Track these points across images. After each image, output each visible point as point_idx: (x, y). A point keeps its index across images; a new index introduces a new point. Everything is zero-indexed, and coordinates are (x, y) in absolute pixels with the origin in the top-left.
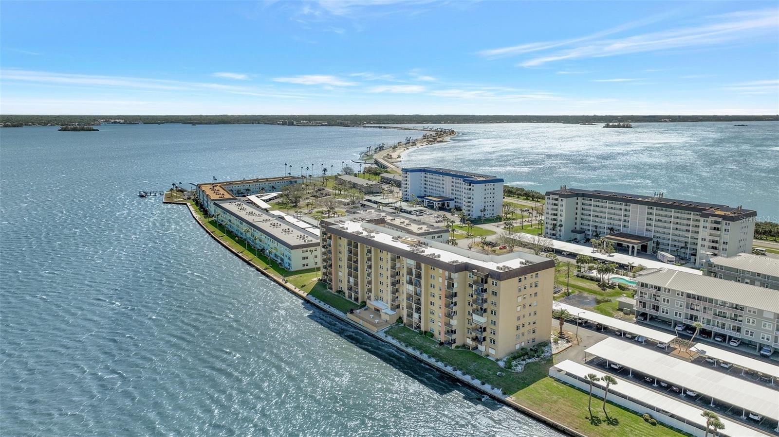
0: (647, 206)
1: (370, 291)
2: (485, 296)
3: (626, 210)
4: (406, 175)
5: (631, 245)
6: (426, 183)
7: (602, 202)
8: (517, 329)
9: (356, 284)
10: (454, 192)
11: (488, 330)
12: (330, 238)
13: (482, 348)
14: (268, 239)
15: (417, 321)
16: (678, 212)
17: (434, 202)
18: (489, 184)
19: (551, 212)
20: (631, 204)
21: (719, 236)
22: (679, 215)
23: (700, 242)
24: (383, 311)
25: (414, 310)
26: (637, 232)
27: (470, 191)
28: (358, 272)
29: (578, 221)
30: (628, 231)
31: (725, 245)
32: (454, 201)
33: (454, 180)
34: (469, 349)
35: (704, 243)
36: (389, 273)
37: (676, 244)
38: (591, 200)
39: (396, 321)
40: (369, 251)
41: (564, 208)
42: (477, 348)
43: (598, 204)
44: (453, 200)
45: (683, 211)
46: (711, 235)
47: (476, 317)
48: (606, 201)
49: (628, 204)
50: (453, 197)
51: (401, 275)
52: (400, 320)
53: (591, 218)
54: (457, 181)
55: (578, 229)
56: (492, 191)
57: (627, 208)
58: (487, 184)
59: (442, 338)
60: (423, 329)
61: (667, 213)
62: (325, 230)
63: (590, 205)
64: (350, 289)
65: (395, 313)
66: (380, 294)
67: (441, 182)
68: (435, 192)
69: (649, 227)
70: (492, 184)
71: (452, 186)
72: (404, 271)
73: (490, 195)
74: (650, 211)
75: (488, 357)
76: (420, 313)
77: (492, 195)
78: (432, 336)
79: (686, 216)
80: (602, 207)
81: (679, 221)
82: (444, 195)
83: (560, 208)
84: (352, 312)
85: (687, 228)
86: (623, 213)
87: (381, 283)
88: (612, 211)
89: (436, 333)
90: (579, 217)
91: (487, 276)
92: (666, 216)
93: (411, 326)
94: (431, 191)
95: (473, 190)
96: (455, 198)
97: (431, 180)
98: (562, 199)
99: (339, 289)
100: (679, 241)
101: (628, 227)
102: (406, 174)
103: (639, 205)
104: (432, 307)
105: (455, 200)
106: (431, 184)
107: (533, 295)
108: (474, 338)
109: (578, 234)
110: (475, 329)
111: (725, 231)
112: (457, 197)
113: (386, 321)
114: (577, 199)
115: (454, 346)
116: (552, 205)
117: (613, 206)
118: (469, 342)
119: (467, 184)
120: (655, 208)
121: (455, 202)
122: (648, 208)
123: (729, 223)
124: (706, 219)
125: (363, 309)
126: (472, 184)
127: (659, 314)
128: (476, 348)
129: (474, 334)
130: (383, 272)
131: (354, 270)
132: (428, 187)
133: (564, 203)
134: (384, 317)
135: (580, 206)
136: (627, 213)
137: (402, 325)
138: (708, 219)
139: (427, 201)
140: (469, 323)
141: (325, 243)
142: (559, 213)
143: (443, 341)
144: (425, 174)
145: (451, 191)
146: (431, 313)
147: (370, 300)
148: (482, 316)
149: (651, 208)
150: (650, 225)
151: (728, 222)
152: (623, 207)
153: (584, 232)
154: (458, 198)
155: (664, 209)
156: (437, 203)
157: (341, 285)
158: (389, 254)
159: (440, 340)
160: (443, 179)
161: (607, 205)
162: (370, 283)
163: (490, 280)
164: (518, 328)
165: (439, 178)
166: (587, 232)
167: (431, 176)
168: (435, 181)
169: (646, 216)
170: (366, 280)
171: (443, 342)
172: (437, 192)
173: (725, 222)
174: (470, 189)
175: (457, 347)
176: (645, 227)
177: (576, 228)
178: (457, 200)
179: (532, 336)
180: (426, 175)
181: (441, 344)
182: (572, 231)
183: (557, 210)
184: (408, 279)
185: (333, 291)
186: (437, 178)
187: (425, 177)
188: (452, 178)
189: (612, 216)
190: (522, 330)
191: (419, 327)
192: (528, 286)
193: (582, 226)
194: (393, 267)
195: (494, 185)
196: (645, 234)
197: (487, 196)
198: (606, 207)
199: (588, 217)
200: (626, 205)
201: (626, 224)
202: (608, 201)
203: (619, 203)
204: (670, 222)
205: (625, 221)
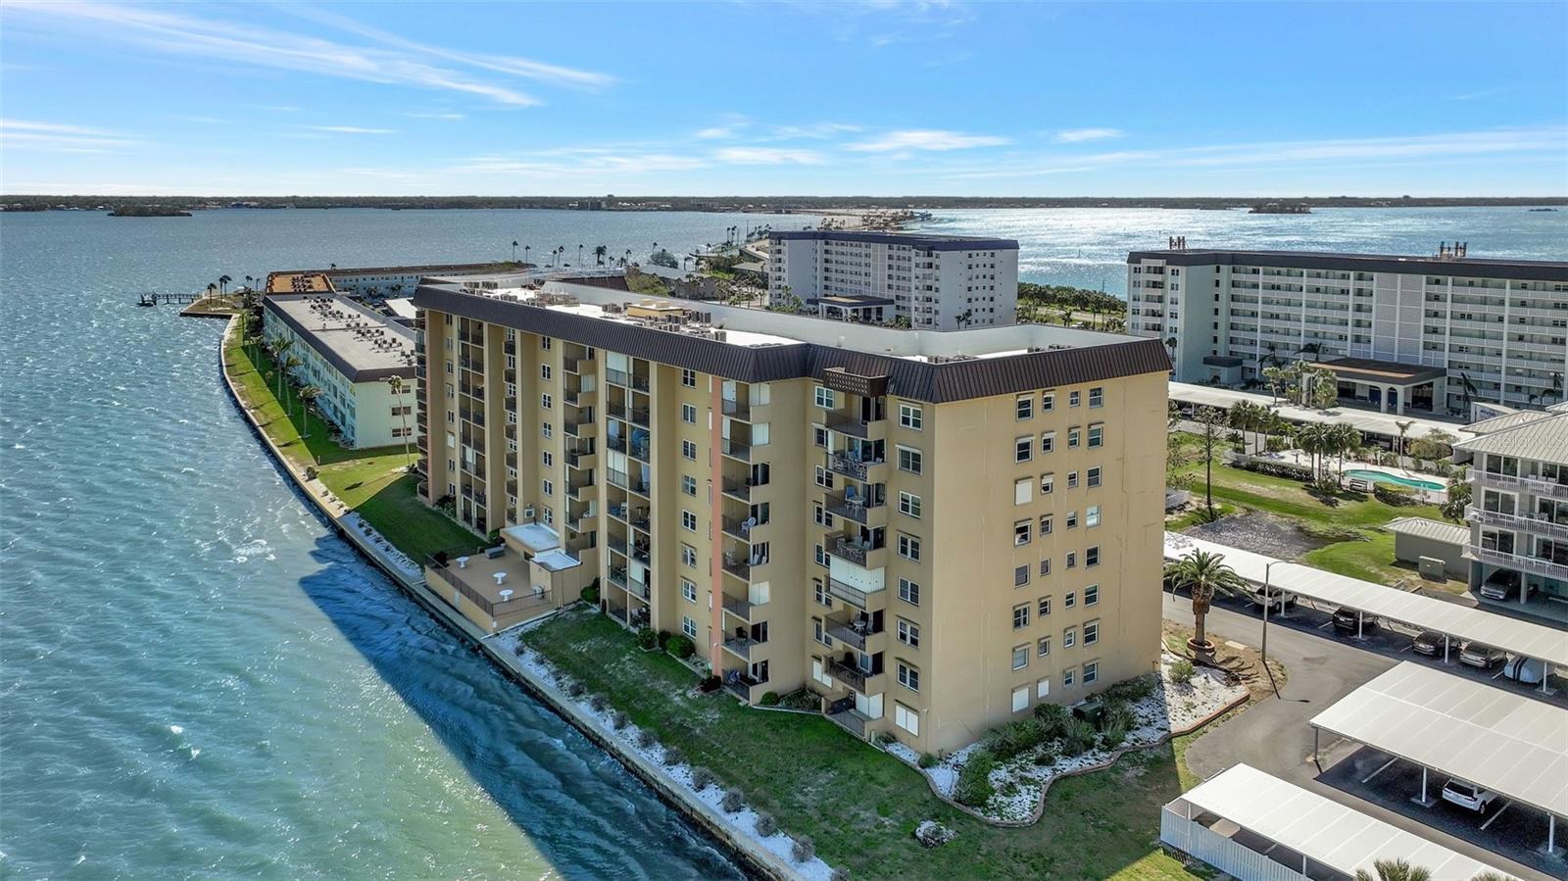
0: (1424, 277)
1: (513, 488)
2: (873, 473)
3: (1360, 293)
4: (778, 247)
5: (1384, 388)
6: (828, 266)
7: (1288, 274)
8: (1017, 625)
9: (480, 468)
10: (894, 282)
11: (891, 624)
13: (870, 703)
14: (325, 364)
15: (639, 594)
16: (1524, 287)
17: (843, 308)
18: (981, 252)
19: (1143, 306)
20: (1375, 275)
22: (1529, 295)
24: (538, 557)
25: (630, 550)
26: (1396, 353)
27: (928, 271)
28: (483, 425)
29: (1222, 333)
30: (1371, 352)
32: (894, 306)
33: (894, 253)
34: (817, 706)
36: (562, 419)
37: (1523, 381)
38: (1255, 272)
39: (579, 596)
40: (511, 347)
41: (1180, 295)
42: (853, 705)
43: (1276, 280)
44: (891, 302)
45: (1541, 283)
47: (841, 570)
48: (1298, 270)
49: (1366, 274)
50: (891, 294)
51: (594, 418)
52: (590, 589)
53: (1259, 322)
55: (1221, 354)
56: (988, 271)
57: (1364, 285)
58: (974, 252)
59: (715, 657)
60: (656, 624)
61: (1488, 293)
63: (1256, 286)
64: (467, 489)
65: (575, 563)
66: (547, 501)
67: (863, 260)
68: (849, 286)
69: (1434, 339)
70: (989, 252)
71: (890, 267)
72: (602, 404)
73: (981, 282)
74: (1436, 289)
75: (892, 748)
76: (647, 561)
77: (988, 282)
78: (689, 649)
80: (1289, 288)
81: (1527, 313)
82: (869, 292)
83: (1169, 295)
84: (441, 561)
86: (1351, 300)
87: (547, 459)
88: (1320, 298)
89: (700, 642)
90: (1223, 319)
91: (880, 387)
92: (1484, 301)
93: (621, 613)
94: (839, 285)
95: (937, 267)
96: (898, 297)
97: (840, 258)
98: (1175, 268)
99: (442, 493)
101: (1369, 341)
103: (1399, 275)
105: (897, 303)
106: (840, 267)
107: (1083, 479)
108: (839, 658)
109: (1222, 368)
110: (841, 624)
112: (900, 293)
113: (542, 595)
114: (1218, 270)
115: (756, 693)
116: (1148, 286)
117: (1321, 283)
118: (820, 676)
119: (922, 254)
120: (1450, 279)
121: (898, 307)
122: (1429, 282)
125: (492, 552)
126: (934, 252)
128: (847, 704)
129: (838, 645)
131: (477, 419)
132: (833, 275)
133: (1181, 280)
134: (540, 580)
135: (1224, 291)
136: (1363, 301)
137: (596, 609)
139: (825, 305)
140: (818, 599)
142: (1168, 308)
144: (827, 243)
145: (887, 281)
146: (684, 557)
148: (861, 561)
149: (1438, 282)
150: (1435, 331)
152: (1352, 284)
153: (1240, 362)
154: (904, 298)
155: (1478, 280)
156: (849, 309)
159: (708, 666)
160: (868, 251)
161: (1305, 282)
162: (512, 459)
163: (895, 405)
164: (1020, 618)
165: (858, 250)
166: (1247, 364)
167: (840, 249)
168: (848, 259)
169: (1423, 305)
170: (503, 454)
172: (854, 287)
175: (771, 698)
176: (1422, 338)
177: (1215, 352)
179: (1085, 654)
180: (828, 247)
181: (712, 684)
182: (1207, 361)
183: (1160, 300)
184: (611, 430)
185: (430, 502)
186: (855, 250)
187: (827, 252)
188: (890, 248)
189: (1320, 313)
190: (1036, 627)
191: (645, 617)
192: (1059, 438)
193: (1232, 347)
194: (570, 391)
195: (993, 255)
196: (1421, 358)
197: (975, 283)
198: (1301, 290)
199: (1249, 321)
200: (1360, 278)
201: (1362, 332)
202: (1305, 271)
203: (1339, 273)
204: (1501, 319)
205: (1358, 324)
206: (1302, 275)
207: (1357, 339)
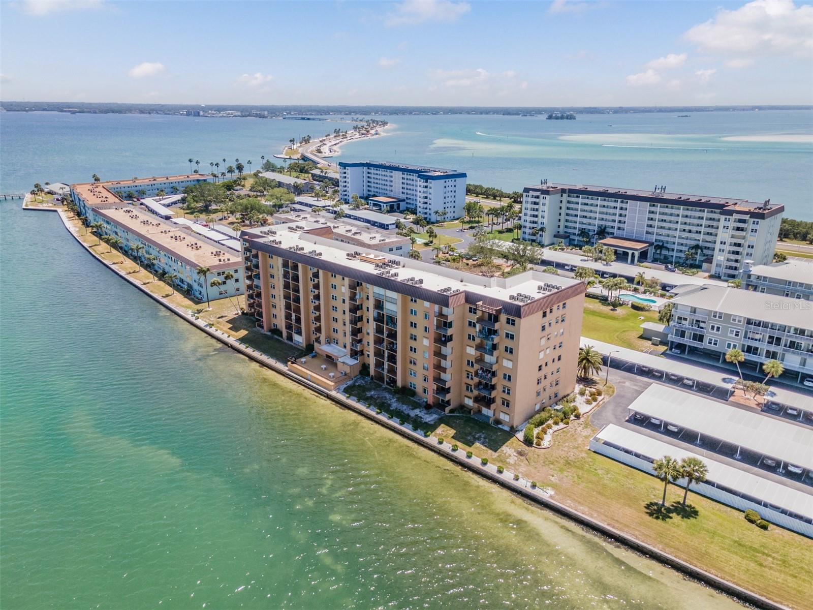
0: (649, 203)
1: (318, 330)
3: (621, 208)
4: (345, 171)
6: (370, 180)
7: (592, 199)
8: (538, 383)
9: (298, 320)
10: (405, 191)
11: (499, 388)
12: (256, 256)
13: (485, 411)
14: (169, 257)
16: (688, 209)
17: (382, 204)
18: (450, 180)
19: (529, 212)
20: (629, 201)
21: (744, 238)
22: (689, 213)
23: (718, 246)
24: (340, 360)
26: (634, 235)
27: (425, 189)
28: (299, 303)
30: (624, 234)
31: (750, 249)
32: (405, 203)
33: (405, 176)
34: (470, 412)
35: (723, 247)
36: (347, 306)
39: (359, 374)
40: (316, 275)
41: (546, 208)
43: (586, 201)
45: (694, 208)
46: (733, 237)
49: (625, 201)
52: (365, 368)
53: (578, 219)
54: (409, 177)
55: (561, 233)
56: (453, 189)
57: (624, 205)
59: (430, 398)
60: (399, 384)
61: (674, 211)
62: (247, 245)
63: (577, 203)
64: (289, 327)
66: (334, 335)
67: (389, 179)
68: (381, 191)
69: (650, 230)
72: (371, 304)
74: (653, 209)
75: (500, 426)
77: (452, 194)
78: (414, 393)
79: (698, 214)
80: (592, 205)
82: (392, 195)
84: (295, 361)
85: (699, 229)
87: (335, 320)
89: (419, 390)
90: (563, 217)
91: (499, 312)
92: (671, 215)
93: (382, 380)
94: (376, 190)
95: (430, 188)
96: (407, 198)
99: (273, 327)
101: (624, 229)
102: (345, 169)
104: (412, 354)
105: (407, 201)
109: (562, 239)
111: (752, 231)
113: (346, 374)
115: (447, 409)
116: (532, 204)
117: (606, 203)
119: (422, 180)
121: (407, 203)
123: (758, 222)
124: (728, 217)
125: (311, 355)
126: (429, 180)
127: (705, 345)
128: (480, 411)
129: (476, 392)
130: (338, 304)
131: (294, 301)
132: (372, 185)
133: (547, 201)
134: (341, 369)
135: (564, 205)
136: (623, 212)
137: (368, 379)
138: (731, 217)
139: (372, 202)
141: (249, 263)
142: (540, 214)
143: (432, 404)
144: (368, 169)
145: (401, 190)
146: (411, 362)
147: (320, 343)
149: (654, 205)
150: (651, 226)
151: (756, 220)
152: (618, 205)
154: (410, 199)
155: (670, 206)
156: (385, 205)
157: (274, 321)
158: (346, 279)
159: (425, 400)
160: (391, 174)
161: (599, 202)
162: (318, 319)
163: (503, 317)
165: (385, 173)
166: (572, 237)
167: (376, 172)
168: (380, 177)
169: (647, 215)
170: (313, 316)
171: (430, 405)
172: (384, 191)
173: (752, 220)
174: (426, 187)
175: (451, 411)
176: (646, 229)
177: (558, 232)
179: (555, 389)
180: (369, 171)
181: (428, 407)
182: (555, 236)
183: (537, 210)
184: (376, 315)
185: (265, 331)
187: (369, 173)
188: (403, 174)
189: (604, 216)
190: (544, 383)
191: (394, 381)
192: (553, 322)
193: (566, 230)
194: (353, 298)
196: (645, 237)
197: (448, 194)
198: (597, 206)
200: (622, 202)
201: (621, 225)
205: (620, 222)
206: (598, 199)
207: (619, 228)
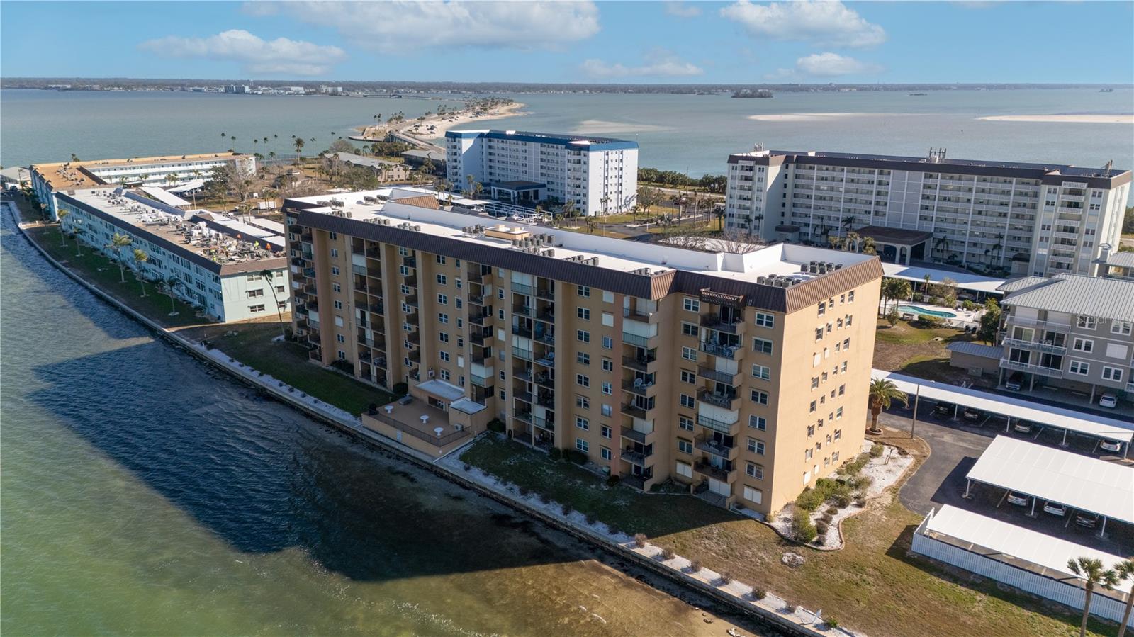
0: (923, 173)
1: (416, 356)
2: (737, 354)
3: (880, 183)
4: (454, 144)
5: (898, 247)
6: (492, 157)
7: (834, 170)
8: (809, 434)
9: (380, 343)
10: (545, 171)
11: (741, 442)
12: (309, 238)
15: (542, 425)
16: (985, 180)
17: (511, 191)
19: (738, 193)
20: (892, 171)
21: (1079, 218)
24: (453, 404)
25: (535, 399)
26: (901, 223)
29: (788, 210)
30: (885, 222)
31: (1090, 236)
32: (546, 189)
34: (688, 489)
35: (1045, 233)
36: (465, 312)
37: (979, 240)
38: (812, 168)
39: (486, 428)
40: (411, 262)
42: (708, 487)
43: (825, 174)
44: (544, 186)
45: (995, 178)
46: (1061, 217)
47: (707, 411)
48: (840, 168)
49: (886, 171)
50: (544, 180)
51: (496, 314)
52: (496, 425)
53: (813, 202)
54: (551, 150)
55: (787, 224)
57: (884, 178)
58: (609, 152)
59: (617, 465)
60: (559, 443)
61: (963, 184)
62: (294, 221)
63: (811, 178)
64: (365, 355)
65: (481, 407)
66: (444, 365)
67: (520, 154)
68: (509, 173)
69: (926, 213)
70: (619, 151)
71: (542, 160)
72: (507, 304)
73: (614, 173)
74: (930, 181)
76: (552, 406)
78: (584, 458)
80: (834, 180)
81: (986, 197)
82: (526, 178)
83: (756, 185)
84: (373, 411)
85: (1003, 209)
86: (875, 188)
87: (445, 338)
88: (854, 186)
89: (594, 453)
90: (789, 200)
91: (742, 302)
92: (959, 189)
93: (527, 436)
94: (501, 172)
96: (548, 182)
97: (502, 152)
98: (761, 167)
99: (338, 358)
100: (983, 235)
101: (885, 215)
102: (455, 141)
103: (907, 172)
104: (581, 389)
105: (548, 186)
106: (501, 159)
107: (842, 345)
108: (700, 461)
110: (703, 440)
111: (1092, 208)
112: (551, 180)
113: (463, 429)
114: (787, 167)
117: (855, 176)
118: (686, 471)
119: (572, 152)
120: (939, 175)
121: (549, 189)
122: (925, 177)
123: (1100, 193)
124: (1053, 187)
125: (401, 401)
126: (582, 152)
127: (1065, 372)
128: (704, 486)
129: (698, 453)
130: (449, 309)
132: (496, 164)
134: (456, 420)
136: (883, 188)
137: (503, 437)
139: (496, 189)
140: (683, 426)
141: (297, 252)
143: (619, 474)
144: (490, 141)
145: (540, 171)
146: (579, 404)
147: (418, 379)
148: (729, 407)
149: (931, 176)
150: (927, 208)
151: (1098, 190)
152: (876, 177)
153: (798, 229)
154: (553, 183)
155: (956, 176)
156: (515, 192)
158: (464, 264)
159: (606, 470)
160: (524, 148)
161: (845, 175)
162: (415, 338)
163: (748, 313)
164: (811, 431)
166: (804, 230)
167: (501, 145)
168: (508, 153)
169: (921, 192)
171: (616, 477)
172: (513, 174)
173: (1092, 190)
174: (579, 162)
175: (655, 487)
176: (919, 213)
177: (782, 223)
178: (551, 186)
179: (834, 447)
180: (491, 144)
181: (613, 480)
182: (778, 229)
184: (516, 322)
185: (325, 364)
186: (514, 147)
187: (490, 147)
188: (542, 146)
189: (853, 196)
190: (817, 435)
191: (549, 440)
193: (793, 219)
194: (476, 294)
195: (621, 153)
196: (917, 226)
198: (842, 180)
199: (806, 201)
200: (881, 173)
201: (880, 209)
202: (845, 168)
203: (867, 169)
204: (969, 200)
205: (878, 203)
206: (843, 170)
207: (877, 213)
